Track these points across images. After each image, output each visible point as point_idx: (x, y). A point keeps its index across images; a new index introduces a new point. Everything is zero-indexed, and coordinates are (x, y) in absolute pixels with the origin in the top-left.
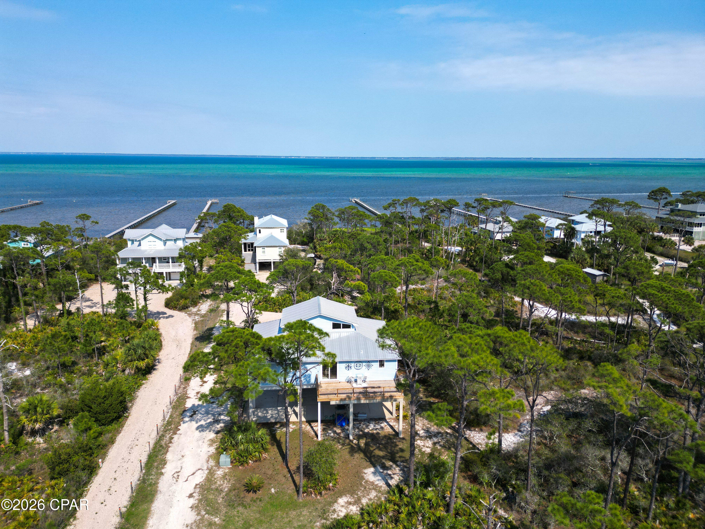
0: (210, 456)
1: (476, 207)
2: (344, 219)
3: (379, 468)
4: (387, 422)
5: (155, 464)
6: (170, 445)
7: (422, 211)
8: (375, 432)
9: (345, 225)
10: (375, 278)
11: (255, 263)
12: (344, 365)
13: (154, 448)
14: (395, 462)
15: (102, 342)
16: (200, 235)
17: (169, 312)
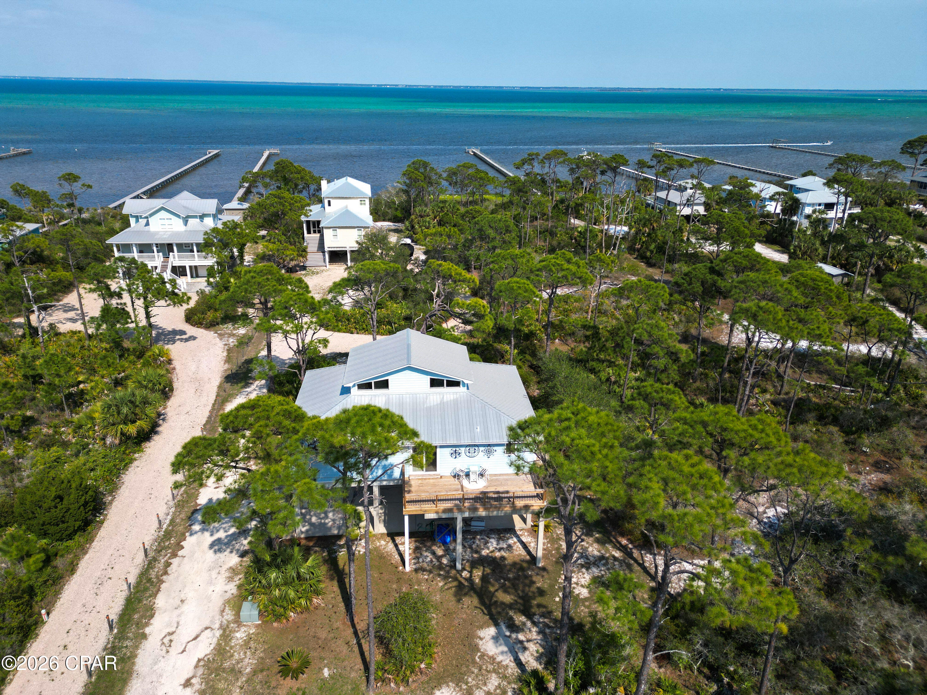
0: (228, 601)
1: (653, 167)
2: (456, 183)
3: (503, 627)
4: (518, 537)
5: (136, 616)
6: (164, 578)
7: (572, 171)
8: (498, 554)
9: (457, 192)
10: (501, 292)
11: (324, 252)
12: (449, 450)
13: (138, 583)
14: (530, 616)
15: (80, 382)
16: (246, 205)
17: (191, 330)
